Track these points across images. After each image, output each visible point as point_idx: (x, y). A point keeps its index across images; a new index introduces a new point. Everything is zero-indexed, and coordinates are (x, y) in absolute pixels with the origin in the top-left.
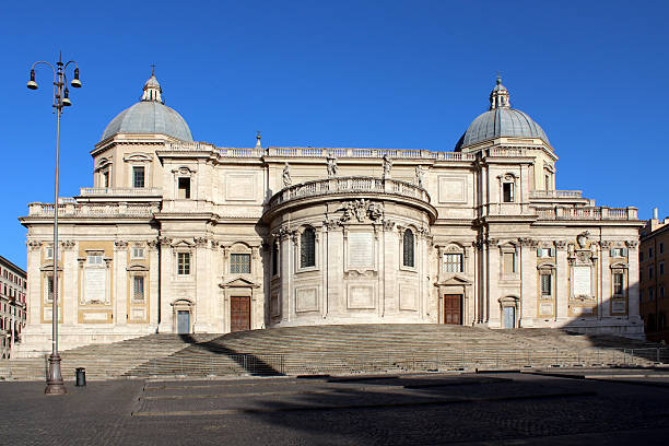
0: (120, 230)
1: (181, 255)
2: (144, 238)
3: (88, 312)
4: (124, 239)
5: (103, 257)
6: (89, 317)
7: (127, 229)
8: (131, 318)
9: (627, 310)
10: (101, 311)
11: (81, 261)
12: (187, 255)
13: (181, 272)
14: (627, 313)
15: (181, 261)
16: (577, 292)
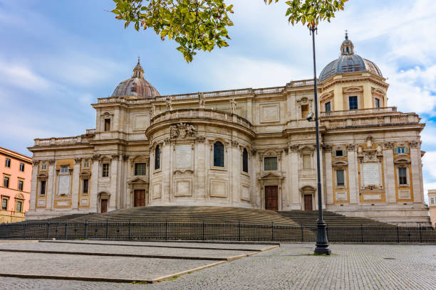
0: (77, 152)
1: (104, 165)
2: (88, 156)
3: (60, 201)
4: (79, 157)
5: (69, 168)
6: (60, 204)
7: (81, 152)
8: (81, 205)
9: (412, 197)
10: (66, 200)
11: (58, 171)
12: (108, 165)
13: (104, 176)
14: (412, 199)
15: (104, 169)
16: (367, 183)
